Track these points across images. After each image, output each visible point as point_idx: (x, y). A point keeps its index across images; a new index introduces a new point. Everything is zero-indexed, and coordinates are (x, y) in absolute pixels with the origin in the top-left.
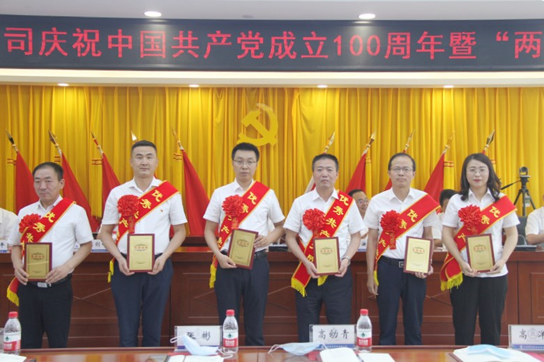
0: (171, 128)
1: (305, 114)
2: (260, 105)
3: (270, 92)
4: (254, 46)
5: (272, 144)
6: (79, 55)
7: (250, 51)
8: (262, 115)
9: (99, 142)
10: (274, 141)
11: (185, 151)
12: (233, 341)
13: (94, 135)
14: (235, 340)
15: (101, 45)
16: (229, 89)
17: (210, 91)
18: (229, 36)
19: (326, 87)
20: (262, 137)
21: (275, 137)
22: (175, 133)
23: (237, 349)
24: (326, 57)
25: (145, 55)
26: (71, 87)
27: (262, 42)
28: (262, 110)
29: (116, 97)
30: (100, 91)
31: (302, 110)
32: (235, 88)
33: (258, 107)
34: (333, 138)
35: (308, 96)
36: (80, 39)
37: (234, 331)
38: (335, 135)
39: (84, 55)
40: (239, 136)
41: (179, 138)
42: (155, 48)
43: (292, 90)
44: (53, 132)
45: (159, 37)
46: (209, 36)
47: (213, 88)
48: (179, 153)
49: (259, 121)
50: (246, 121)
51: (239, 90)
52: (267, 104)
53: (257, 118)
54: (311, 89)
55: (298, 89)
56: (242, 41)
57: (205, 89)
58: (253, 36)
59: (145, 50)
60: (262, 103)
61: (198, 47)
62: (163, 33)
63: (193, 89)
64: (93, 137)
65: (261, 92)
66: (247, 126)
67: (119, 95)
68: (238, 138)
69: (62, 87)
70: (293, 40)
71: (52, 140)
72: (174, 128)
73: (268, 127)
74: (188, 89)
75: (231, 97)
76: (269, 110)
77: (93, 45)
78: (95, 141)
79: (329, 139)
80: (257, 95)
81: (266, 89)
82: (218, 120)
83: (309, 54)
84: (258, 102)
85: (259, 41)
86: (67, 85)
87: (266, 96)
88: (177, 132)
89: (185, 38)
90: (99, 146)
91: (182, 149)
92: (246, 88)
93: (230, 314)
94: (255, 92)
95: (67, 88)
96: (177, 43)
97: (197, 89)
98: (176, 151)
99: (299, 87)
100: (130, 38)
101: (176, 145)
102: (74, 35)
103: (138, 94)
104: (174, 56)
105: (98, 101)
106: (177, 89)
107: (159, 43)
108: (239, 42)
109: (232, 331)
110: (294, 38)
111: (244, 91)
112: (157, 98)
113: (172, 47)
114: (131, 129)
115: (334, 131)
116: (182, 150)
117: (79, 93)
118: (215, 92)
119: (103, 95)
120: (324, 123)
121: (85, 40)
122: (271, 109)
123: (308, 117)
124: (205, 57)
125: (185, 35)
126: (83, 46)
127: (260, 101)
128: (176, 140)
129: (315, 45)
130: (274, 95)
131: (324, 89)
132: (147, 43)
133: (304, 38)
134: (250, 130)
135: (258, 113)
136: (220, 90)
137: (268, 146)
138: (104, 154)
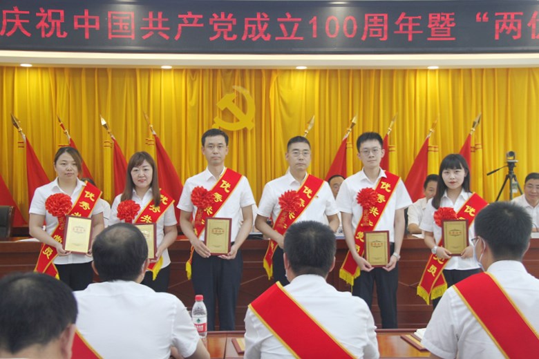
0: (143, 112)
1: (283, 97)
2: (236, 87)
3: (247, 74)
4: (227, 27)
5: (249, 129)
6: (43, 35)
7: (222, 33)
8: (238, 98)
9: (66, 126)
10: (251, 126)
11: (158, 136)
12: (202, 326)
13: (61, 119)
14: (204, 324)
15: (67, 26)
16: (204, 70)
17: (184, 72)
18: (201, 16)
19: (305, 68)
20: (238, 120)
21: (252, 121)
22: (147, 117)
23: (206, 333)
24: (302, 38)
25: (113, 36)
26: (34, 68)
27: (234, 23)
28: (238, 93)
29: (83, 78)
30: (66, 73)
31: (281, 93)
32: (209, 70)
33: (234, 90)
34: (312, 122)
35: (286, 78)
36: (44, 19)
37: (204, 316)
38: (315, 118)
39: (49, 35)
40: (215, 120)
41: (151, 122)
42: (124, 29)
43: (270, 72)
44: (16, 115)
45: (128, 18)
46: (180, 16)
47: (186, 70)
48: (151, 138)
49: (235, 104)
50: (221, 105)
51: (214, 71)
52: (243, 86)
53: (233, 101)
54: (290, 71)
55: (276, 70)
56: (214, 22)
57: (178, 70)
58: (226, 17)
59: (113, 31)
60: (238, 85)
61: (168, 29)
62: (132, 14)
63: (165, 70)
64: (60, 121)
65: (238, 74)
66: (222, 109)
67: (87, 76)
68: (213, 122)
69: (25, 68)
70: (267, 21)
71: (15, 125)
72: (146, 112)
73: (244, 111)
74: (160, 70)
75: (206, 79)
76: (246, 92)
77: (58, 25)
78: (62, 125)
79: (309, 123)
80: (234, 76)
81: (243, 71)
82: (192, 103)
83: (283, 36)
84: (234, 84)
85: (231, 22)
86: (30, 66)
87: (243, 77)
88: (149, 116)
89: (155, 19)
90: (66, 131)
91: (155, 133)
92: (221, 70)
93: (199, 300)
94: (230, 74)
95: (30, 68)
96: (147, 24)
97: (170, 70)
98: (148, 136)
99: (277, 68)
100: (97, 18)
101: (149, 129)
102: (37, 14)
103: (107, 76)
104: (144, 37)
105: (64, 83)
106: (148, 71)
107: (128, 24)
108: (211, 23)
109: (201, 316)
110: (268, 19)
111: (219, 73)
112: (128, 80)
113: (142, 28)
114: (100, 112)
115: (314, 114)
116: (155, 135)
117: (44, 74)
118: (189, 74)
119: (69, 76)
120: (304, 106)
121: (49, 21)
122: (248, 92)
123: (286, 100)
124: (177, 38)
125: (155, 16)
126: (47, 26)
127: (236, 83)
128: (148, 124)
129: (289, 26)
130: (250, 77)
131: (303, 71)
132: (115, 24)
133: (279, 20)
134: (226, 114)
135: (234, 96)
136: (194, 71)
137: (245, 130)
138: (71, 139)
